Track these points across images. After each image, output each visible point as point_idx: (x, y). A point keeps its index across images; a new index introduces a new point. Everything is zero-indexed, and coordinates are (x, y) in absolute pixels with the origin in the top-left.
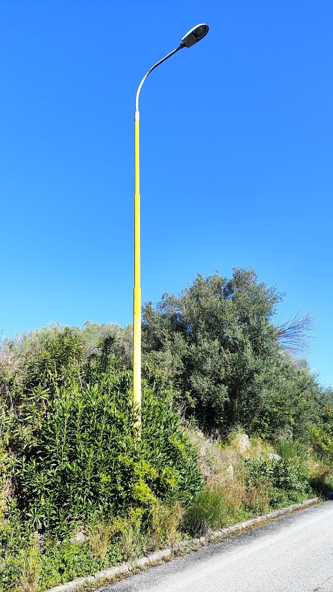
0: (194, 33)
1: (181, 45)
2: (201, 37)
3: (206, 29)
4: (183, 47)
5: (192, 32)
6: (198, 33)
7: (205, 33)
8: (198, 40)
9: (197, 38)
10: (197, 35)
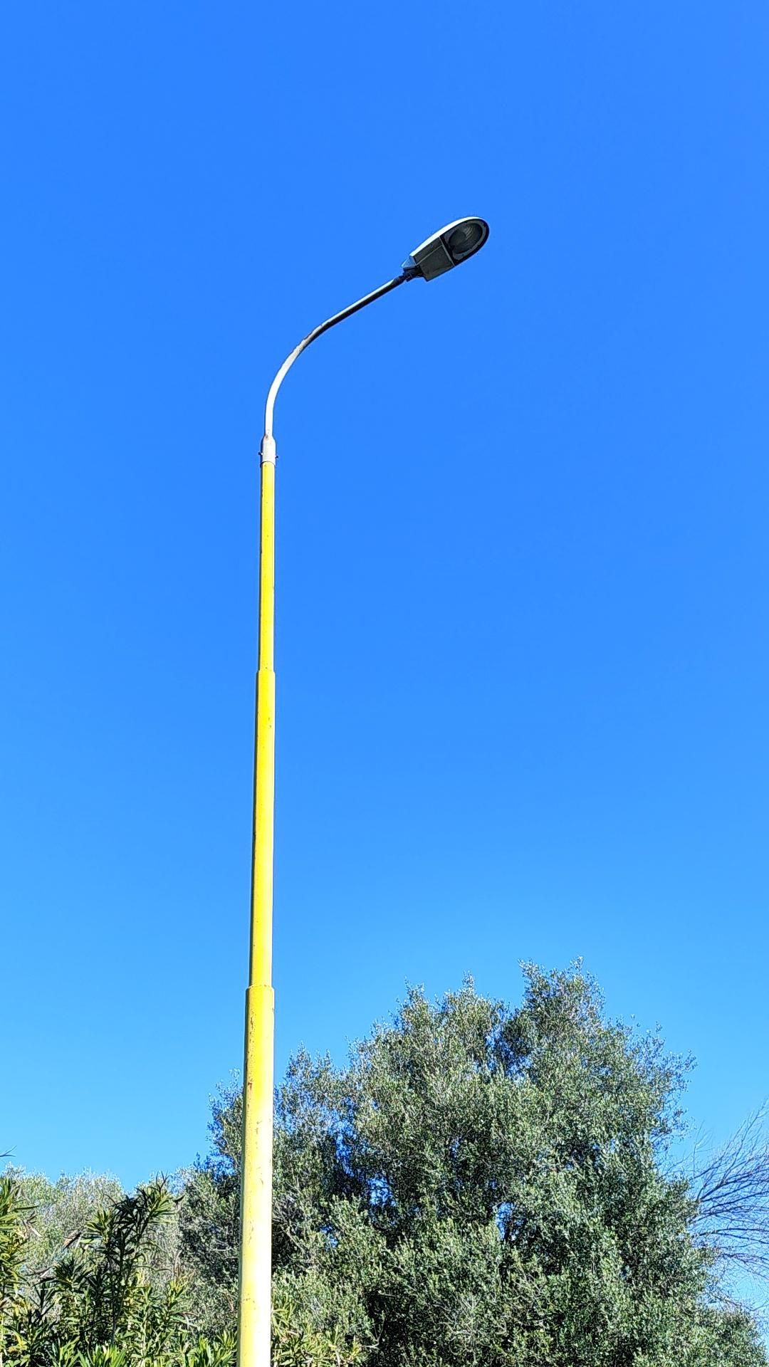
0: (447, 241)
1: (405, 270)
2: (465, 254)
3: (480, 230)
4: (414, 276)
5: (442, 236)
6: (458, 241)
7: (479, 243)
8: (457, 262)
9: (455, 256)
10: (453, 247)
